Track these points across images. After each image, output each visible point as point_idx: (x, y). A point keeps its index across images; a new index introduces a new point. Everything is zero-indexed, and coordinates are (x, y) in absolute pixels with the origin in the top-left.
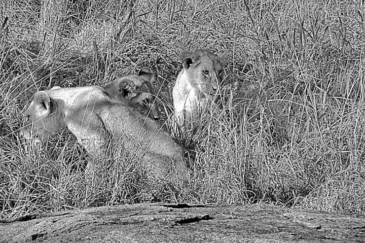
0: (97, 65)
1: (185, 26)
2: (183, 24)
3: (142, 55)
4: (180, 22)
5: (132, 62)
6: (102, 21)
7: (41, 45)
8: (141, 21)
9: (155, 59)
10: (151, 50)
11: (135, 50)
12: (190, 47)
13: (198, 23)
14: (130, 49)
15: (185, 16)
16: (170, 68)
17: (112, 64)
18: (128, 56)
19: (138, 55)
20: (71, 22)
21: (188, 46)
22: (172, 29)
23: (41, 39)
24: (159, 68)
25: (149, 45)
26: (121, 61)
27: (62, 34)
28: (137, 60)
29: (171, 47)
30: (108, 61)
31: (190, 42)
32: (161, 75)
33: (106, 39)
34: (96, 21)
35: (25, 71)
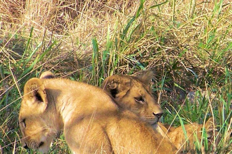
0: (98, 69)
1: (210, 21)
2: (207, 19)
3: (155, 57)
4: (203, 16)
5: (141, 67)
6: (104, 14)
7: (27, 42)
8: (154, 14)
9: (171, 63)
10: (167, 51)
11: (146, 51)
12: (215, 49)
13: (226, 18)
14: (140, 49)
15: (211, 10)
16: (189, 74)
17: (116, 68)
18: (137, 58)
19: (149, 57)
20: (64, 14)
21: (213, 47)
22: (194, 25)
23: (26, 35)
24: (176, 74)
25: (164, 45)
26: (128, 65)
27: (54, 30)
28: (148, 64)
29: (191, 49)
30: (111, 65)
31: (215, 43)
32: (178, 84)
33: (109, 37)
34: (97, 14)
35: (6, 75)
